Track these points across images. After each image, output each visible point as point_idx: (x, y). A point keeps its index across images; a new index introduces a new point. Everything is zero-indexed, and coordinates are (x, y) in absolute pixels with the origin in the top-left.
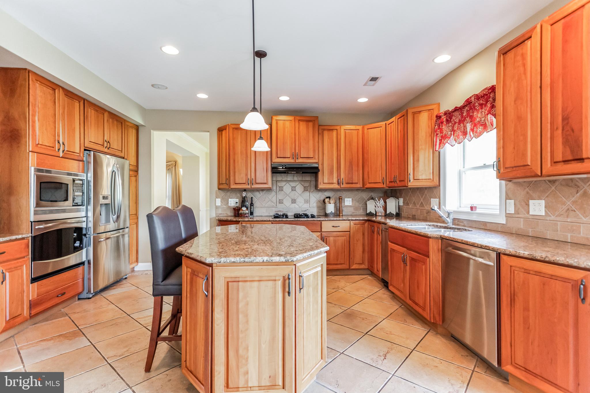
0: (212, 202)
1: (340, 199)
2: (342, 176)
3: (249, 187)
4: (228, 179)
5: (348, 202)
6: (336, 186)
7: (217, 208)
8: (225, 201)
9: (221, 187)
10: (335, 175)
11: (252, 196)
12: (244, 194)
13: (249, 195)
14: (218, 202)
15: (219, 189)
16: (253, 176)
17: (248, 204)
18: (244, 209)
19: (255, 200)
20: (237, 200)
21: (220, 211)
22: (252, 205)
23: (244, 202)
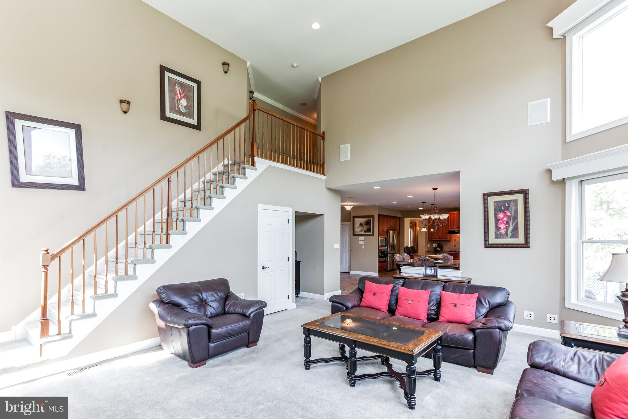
0: (426, 245)
3: (440, 240)
4: (432, 237)
8: (431, 245)
12: (439, 243)
13: (442, 243)
14: (429, 245)
15: (429, 240)
16: (441, 236)
18: (438, 248)
19: (443, 245)
20: (436, 245)
21: (429, 249)
22: (442, 247)
23: (439, 245)
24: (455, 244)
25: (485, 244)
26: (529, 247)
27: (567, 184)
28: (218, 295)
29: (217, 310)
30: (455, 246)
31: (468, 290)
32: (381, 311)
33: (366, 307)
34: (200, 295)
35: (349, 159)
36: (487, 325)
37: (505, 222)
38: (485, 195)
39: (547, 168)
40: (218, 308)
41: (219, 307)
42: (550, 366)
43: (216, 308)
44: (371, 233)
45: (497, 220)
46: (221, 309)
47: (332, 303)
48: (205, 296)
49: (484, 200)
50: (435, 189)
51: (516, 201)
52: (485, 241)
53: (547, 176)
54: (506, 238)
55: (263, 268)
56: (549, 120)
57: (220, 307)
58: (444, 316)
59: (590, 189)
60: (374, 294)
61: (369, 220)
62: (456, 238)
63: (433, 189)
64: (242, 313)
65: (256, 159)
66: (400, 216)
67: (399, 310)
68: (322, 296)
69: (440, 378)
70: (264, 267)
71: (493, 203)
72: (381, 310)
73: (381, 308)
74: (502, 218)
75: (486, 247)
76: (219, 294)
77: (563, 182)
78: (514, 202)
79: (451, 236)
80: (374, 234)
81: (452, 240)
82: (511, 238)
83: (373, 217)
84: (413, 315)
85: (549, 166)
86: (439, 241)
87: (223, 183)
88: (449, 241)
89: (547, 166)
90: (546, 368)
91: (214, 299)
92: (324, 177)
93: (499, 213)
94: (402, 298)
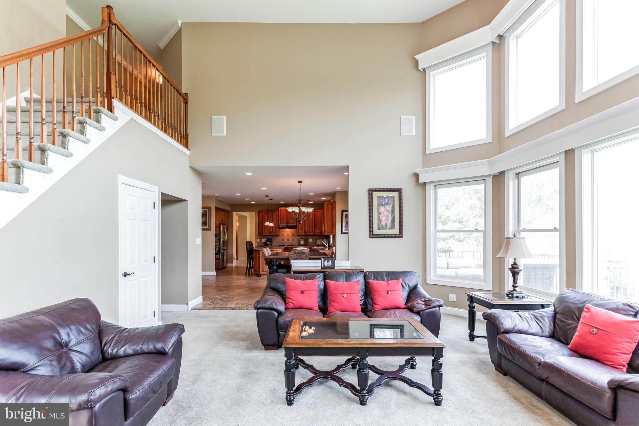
0: (256, 240)
1: (307, 239)
2: (306, 230)
3: (270, 234)
4: (262, 232)
5: (310, 240)
6: (304, 234)
7: (258, 242)
8: (261, 240)
9: (259, 234)
10: (303, 230)
11: (272, 238)
12: (268, 237)
13: (271, 237)
14: (258, 240)
15: (259, 235)
16: (272, 231)
17: (270, 241)
18: (268, 243)
19: (273, 239)
20: (266, 239)
21: (259, 244)
22: (271, 241)
23: (268, 240)
24: (283, 239)
25: (370, 235)
26: (402, 237)
27: (427, 186)
28: (87, 329)
29: (92, 357)
30: (283, 240)
31: (389, 276)
32: (313, 310)
33: (294, 308)
34: (57, 337)
35: (225, 134)
36: (431, 306)
37: (386, 215)
38: (369, 190)
39: (414, 172)
40: (92, 353)
41: (94, 350)
42: (516, 328)
43: (90, 355)
44: (208, 227)
45: (379, 213)
46: (98, 355)
47: (258, 310)
48: (64, 335)
49: (369, 195)
50: (300, 182)
51: (393, 197)
52: (370, 232)
53: (413, 179)
54: (386, 229)
55: (125, 275)
56: (414, 134)
57: (96, 350)
58: (380, 304)
59: (441, 192)
60: (302, 292)
61: (205, 212)
62: (284, 233)
63: (298, 182)
64: (154, 351)
65: (115, 102)
66: (229, 210)
67: (333, 306)
68: (186, 305)
69: (415, 365)
70: (125, 273)
71: (376, 198)
72: (313, 308)
73: (312, 306)
74: (383, 212)
75: (371, 237)
76: (88, 327)
77: (425, 184)
78: (392, 198)
79: (279, 230)
80: (210, 228)
81: (280, 235)
82: (390, 229)
83: (209, 208)
84: (350, 309)
85: (417, 171)
86: (269, 236)
87: (64, 128)
88: (278, 235)
89: (415, 170)
90: (514, 331)
91: (82, 337)
92: (187, 152)
93: (381, 207)
94: (334, 293)
